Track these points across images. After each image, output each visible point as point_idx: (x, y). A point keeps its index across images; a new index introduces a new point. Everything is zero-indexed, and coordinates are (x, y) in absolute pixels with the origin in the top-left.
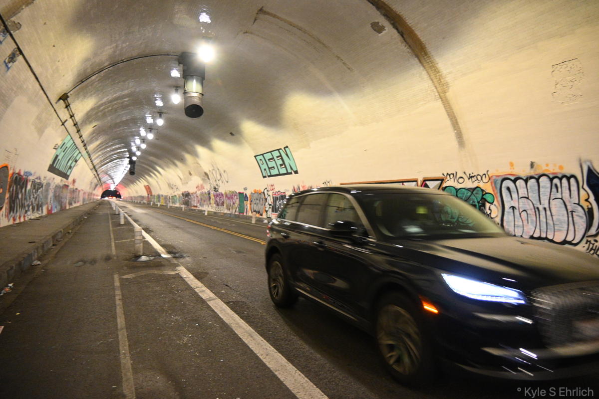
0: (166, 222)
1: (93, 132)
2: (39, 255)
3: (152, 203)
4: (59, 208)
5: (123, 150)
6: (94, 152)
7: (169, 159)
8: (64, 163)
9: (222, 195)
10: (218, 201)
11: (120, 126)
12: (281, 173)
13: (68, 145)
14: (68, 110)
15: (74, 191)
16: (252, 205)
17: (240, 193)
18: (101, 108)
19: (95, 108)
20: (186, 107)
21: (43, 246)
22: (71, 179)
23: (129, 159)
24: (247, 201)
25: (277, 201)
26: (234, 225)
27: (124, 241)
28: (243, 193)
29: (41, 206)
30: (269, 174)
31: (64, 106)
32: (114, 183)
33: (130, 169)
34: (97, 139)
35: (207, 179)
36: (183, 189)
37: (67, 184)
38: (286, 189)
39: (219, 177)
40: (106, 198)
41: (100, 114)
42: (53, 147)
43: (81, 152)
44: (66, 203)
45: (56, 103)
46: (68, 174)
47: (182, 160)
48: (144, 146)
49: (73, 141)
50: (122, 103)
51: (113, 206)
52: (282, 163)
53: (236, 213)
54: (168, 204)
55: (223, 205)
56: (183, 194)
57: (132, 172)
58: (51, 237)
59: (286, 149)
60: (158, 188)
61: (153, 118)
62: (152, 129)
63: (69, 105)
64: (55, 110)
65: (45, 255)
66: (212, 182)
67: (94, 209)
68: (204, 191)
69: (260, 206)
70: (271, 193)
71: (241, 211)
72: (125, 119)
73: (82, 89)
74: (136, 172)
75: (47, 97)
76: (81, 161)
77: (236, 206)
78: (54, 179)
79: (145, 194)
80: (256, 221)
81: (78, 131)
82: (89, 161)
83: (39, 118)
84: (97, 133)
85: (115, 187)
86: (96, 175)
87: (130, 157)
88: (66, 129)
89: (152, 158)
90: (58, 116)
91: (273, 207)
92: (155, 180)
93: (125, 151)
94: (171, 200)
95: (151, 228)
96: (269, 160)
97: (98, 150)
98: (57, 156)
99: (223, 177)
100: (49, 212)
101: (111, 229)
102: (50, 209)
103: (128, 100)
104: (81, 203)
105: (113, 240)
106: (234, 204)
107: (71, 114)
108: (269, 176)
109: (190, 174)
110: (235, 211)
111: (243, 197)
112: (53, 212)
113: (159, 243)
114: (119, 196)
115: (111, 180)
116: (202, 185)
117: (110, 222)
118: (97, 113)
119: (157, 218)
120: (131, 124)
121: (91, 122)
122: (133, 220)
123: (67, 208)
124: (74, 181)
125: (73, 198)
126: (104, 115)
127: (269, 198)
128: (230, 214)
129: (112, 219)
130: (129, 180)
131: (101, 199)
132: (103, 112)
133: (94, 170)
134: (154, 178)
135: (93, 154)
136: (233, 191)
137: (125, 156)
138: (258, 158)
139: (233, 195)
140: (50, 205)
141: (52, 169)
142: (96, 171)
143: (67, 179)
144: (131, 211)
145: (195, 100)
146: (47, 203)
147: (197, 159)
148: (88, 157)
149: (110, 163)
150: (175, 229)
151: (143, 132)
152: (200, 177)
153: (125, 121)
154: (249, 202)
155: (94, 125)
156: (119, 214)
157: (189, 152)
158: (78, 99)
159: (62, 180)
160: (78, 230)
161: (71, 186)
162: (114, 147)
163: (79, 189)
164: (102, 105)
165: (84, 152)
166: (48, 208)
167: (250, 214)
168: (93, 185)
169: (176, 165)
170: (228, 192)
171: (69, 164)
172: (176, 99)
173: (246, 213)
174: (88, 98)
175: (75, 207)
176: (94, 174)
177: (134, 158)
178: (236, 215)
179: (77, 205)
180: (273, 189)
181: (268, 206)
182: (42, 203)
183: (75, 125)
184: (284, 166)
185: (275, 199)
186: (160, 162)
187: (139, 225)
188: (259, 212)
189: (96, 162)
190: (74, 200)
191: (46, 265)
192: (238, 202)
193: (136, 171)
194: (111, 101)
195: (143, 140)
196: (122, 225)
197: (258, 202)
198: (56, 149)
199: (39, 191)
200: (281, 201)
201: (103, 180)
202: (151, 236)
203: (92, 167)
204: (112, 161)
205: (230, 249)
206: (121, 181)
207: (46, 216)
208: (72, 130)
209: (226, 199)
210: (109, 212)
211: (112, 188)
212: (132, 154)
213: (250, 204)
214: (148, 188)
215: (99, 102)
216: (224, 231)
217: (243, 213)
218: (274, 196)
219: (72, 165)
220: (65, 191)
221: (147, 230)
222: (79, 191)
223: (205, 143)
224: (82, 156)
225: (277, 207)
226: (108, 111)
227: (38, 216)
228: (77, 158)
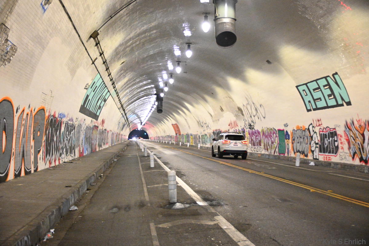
0: (197, 164)
1: (121, 69)
2: (76, 200)
3: (181, 143)
4: (89, 150)
5: (149, 87)
6: (122, 90)
7: (197, 94)
8: (94, 103)
9: (259, 133)
10: (254, 139)
11: (147, 61)
12: (329, 105)
13: (98, 85)
14: (98, 48)
15: (104, 132)
16: (295, 144)
17: (279, 130)
18: (129, 44)
19: (123, 43)
20: (217, 35)
21: (79, 191)
22: (100, 119)
23: (156, 96)
24: (289, 139)
25: (326, 139)
26: (274, 168)
27: (156, 186)
28: (283, 130)
29: (74, 149)
30: (314, 107)
31: (95, 44)
32: (141, 123)
33: (158, 107)
34: (125, 76)
35: (241, 115)
36: (214, 127)
37: (96, 125)
38: (336, 125)
39: (254, 112)
40: (134, 139)
41: (128, 49)
42: (84, 87)
43: (109, 90)
44: (96, 145)
45: (87, 41)
46: (98, 114)
47: (213, 94)
48: (171, 81)
49: (102, 79)
50: (150, 36)
51: (142, 147)
52: (330, 93)
53: (276, 154)
54: (198, 144)
55: (260, 145)
56: (214, 133)
57: (159, 110)
58: (85, 181)
59: (336, 76)
60: (187, 126)
61: (182, 50)
62: (180, 62)
63: (99, 43)
64: (86, 49)
65: (81, 200)
66: (246, 119)
67: (123, 150)
68: (237, 128)
69: (304, 145)
70: (317, 129)
71: (282, 152)
72: (152, 53)
73: (111, 25)
74: (163, 110)
75: (79, 36)
76: (110, 100)
77: (276, 145)
78: (85, 120)
79: (173, 133)
80: (300, 163)
81: (107, 69)
82: (117, 100)
83: (72, 59)
84: (125, 70)
85: (142, 126)
86: (124, 114)
87: (157, 94)
88: (96, 67)
89: (180, 94)
90: (89, 55)
91: (320, 146)
92: (183, 117)
93: (152, 88)
94: (201, 140)
95: (183, 172)
96: (314, 90)
97: (126, 88)
98: (88, 96)
99: (258, 111)
100: (81, 154)
101: (142, 172)
102: (81, 151)
103: (156, 33)
104: (110, 144)
105: (145, 185)
106: (272, 143)
107: (101, 52)
108: (314, 110)
109: (222, 110)
110: (274, 151)
111: (283, 135)
112: (84, 154)
113: (192, 189)
114: (146, 137)
115: (138, 120)
116: (235, 122)
117: (140, 165)
118: (125, 48)
119: (187, 160)
120: (158, 58)
121: (119, 59)
122: (163, 163)
123: (97, 150)
124: (103, 122)
125: (103, 139)
126: (132, 50)
127: (315, 136)
128: (269, 155)
129: (141, 162)
130: (156, 118)
131: (128, 139)
132: (131, 47)
133: (121, 109)
134: (182, 116)
135: (121, 93)
136: (271, 127)
137: (152, 93)
138: (301, 88)
139: (271, 133)
140: (82, 147)
141: (83, 110)
142: (124, 110)
143: (97, 120)
144: (160, 152)
145: (227, 26)
146: (79, 145)
147: (229, 92)
148: (116, 95)
149: (137, 101)
150: (208, 172)
151: (170, 66)
152: (232, 113)
153: (152, 55)
154: (290, 140)
155: (122, 62)
156: (149, 156)
157: (220, 86)
158: (107, 36)
159: (92, 121)
160: (109, 174)
161: (100, 127)
162: (141, 84)
163: (108, 129)
164: (130, 39)
165: (112, 91)
166: (80, 150)
167: (293, 155)
168: (121, 125)
169: (205, 100)
170: (265, 130)
171: (98, 104)
172: (206, 26)
173: (288, 154)
174: (116, 34)
175: (105, 149)
176: (122, 114)
177: (162, 95)
178: (276, 156)
179: (107, 146)
180: (319, 125)
181: (314, 145)
182: (74, 145)
183: (104, 63)
184: (332, 97)
185: (323, 137)
186: (189, 97)
187: (170, 168)
188: (303, 153)
189: (123, 101)
190: (103, 141)
191: (83, 211)
192: (277, 140)
193: (164, 108)
194: (139, 35)
195: (171, 75)
196: (152, 168)
197: (302, 140)
198: (86, 89)
199: (72, 133)
200: (331, 139)
201: (130, 119)
202: (183, 180)
203: (120, 106)
204: (139, 99)
205: (273, 196)
206: (148, 120)
207: (78, 159)
208: (102, 68)
209: (264, 137)
210: (137, 154)
211: (140, 127)
212: (159, 90)
213: (293, 143)
214: (176, 127)
215: (127, 36)
216: (264, 175)
217: (285, 154)
218: (322, 133)
219: (102, 105)
220: (94, 132)
221: (179, 174)
222: (108, 132)
223: (238, 74)
224: (110, 94)
225: (326, 146)
226: (136, 46)
227: (71, 158)
228: (106, 97)
